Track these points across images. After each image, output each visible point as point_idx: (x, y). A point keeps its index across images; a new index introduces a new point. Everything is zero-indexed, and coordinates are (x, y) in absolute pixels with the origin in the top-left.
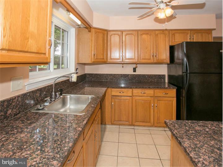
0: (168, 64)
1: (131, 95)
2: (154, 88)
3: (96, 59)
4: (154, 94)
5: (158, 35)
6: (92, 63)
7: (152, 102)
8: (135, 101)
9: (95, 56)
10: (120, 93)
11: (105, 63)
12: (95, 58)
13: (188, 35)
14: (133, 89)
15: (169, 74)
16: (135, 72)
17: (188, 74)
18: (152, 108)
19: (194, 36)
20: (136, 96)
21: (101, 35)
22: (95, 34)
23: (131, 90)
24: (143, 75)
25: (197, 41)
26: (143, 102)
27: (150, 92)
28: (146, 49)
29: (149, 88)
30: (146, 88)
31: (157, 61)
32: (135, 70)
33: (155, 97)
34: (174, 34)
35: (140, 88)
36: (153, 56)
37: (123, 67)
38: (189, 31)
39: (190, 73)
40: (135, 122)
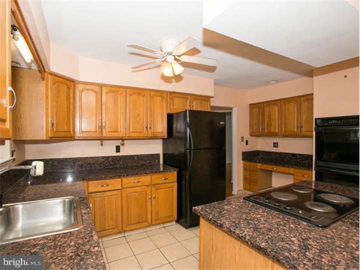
0: (163, 139)
1: (120, 187)
2: (152, 173)
3: (56, 132)
4: (151, 181)
5: (153, 97)
6: (48, 139)
7: (149, 192)
8: (126, 195)
9: (55, 125)
10: (103, 186)
11: (71, 138)
12: (55, 130)
13: (188, 102)
14: (123, 179)
15: (165, 152)
16: (119, 152)
17: (192, 151)
18: (149, 201)
19: (194, 102)
20: (127, 188)
21: (63, 89)
22: (54, 84)
23: (120, 179)
24: (131, 156)
25: (196, 110)
26: (137, 195)
27: (145, 179)
28: (138, 116)
29: (146, 173)
30: (141, 174)
31: (152, 135)
32: (118, 149)
33: (153, 185)
34: (172, 99)
35: (133, 174)
36: (147, 128)
37: (102, 145)
38: (189, 96)
39: (194, 150)
40: (127, 226)
